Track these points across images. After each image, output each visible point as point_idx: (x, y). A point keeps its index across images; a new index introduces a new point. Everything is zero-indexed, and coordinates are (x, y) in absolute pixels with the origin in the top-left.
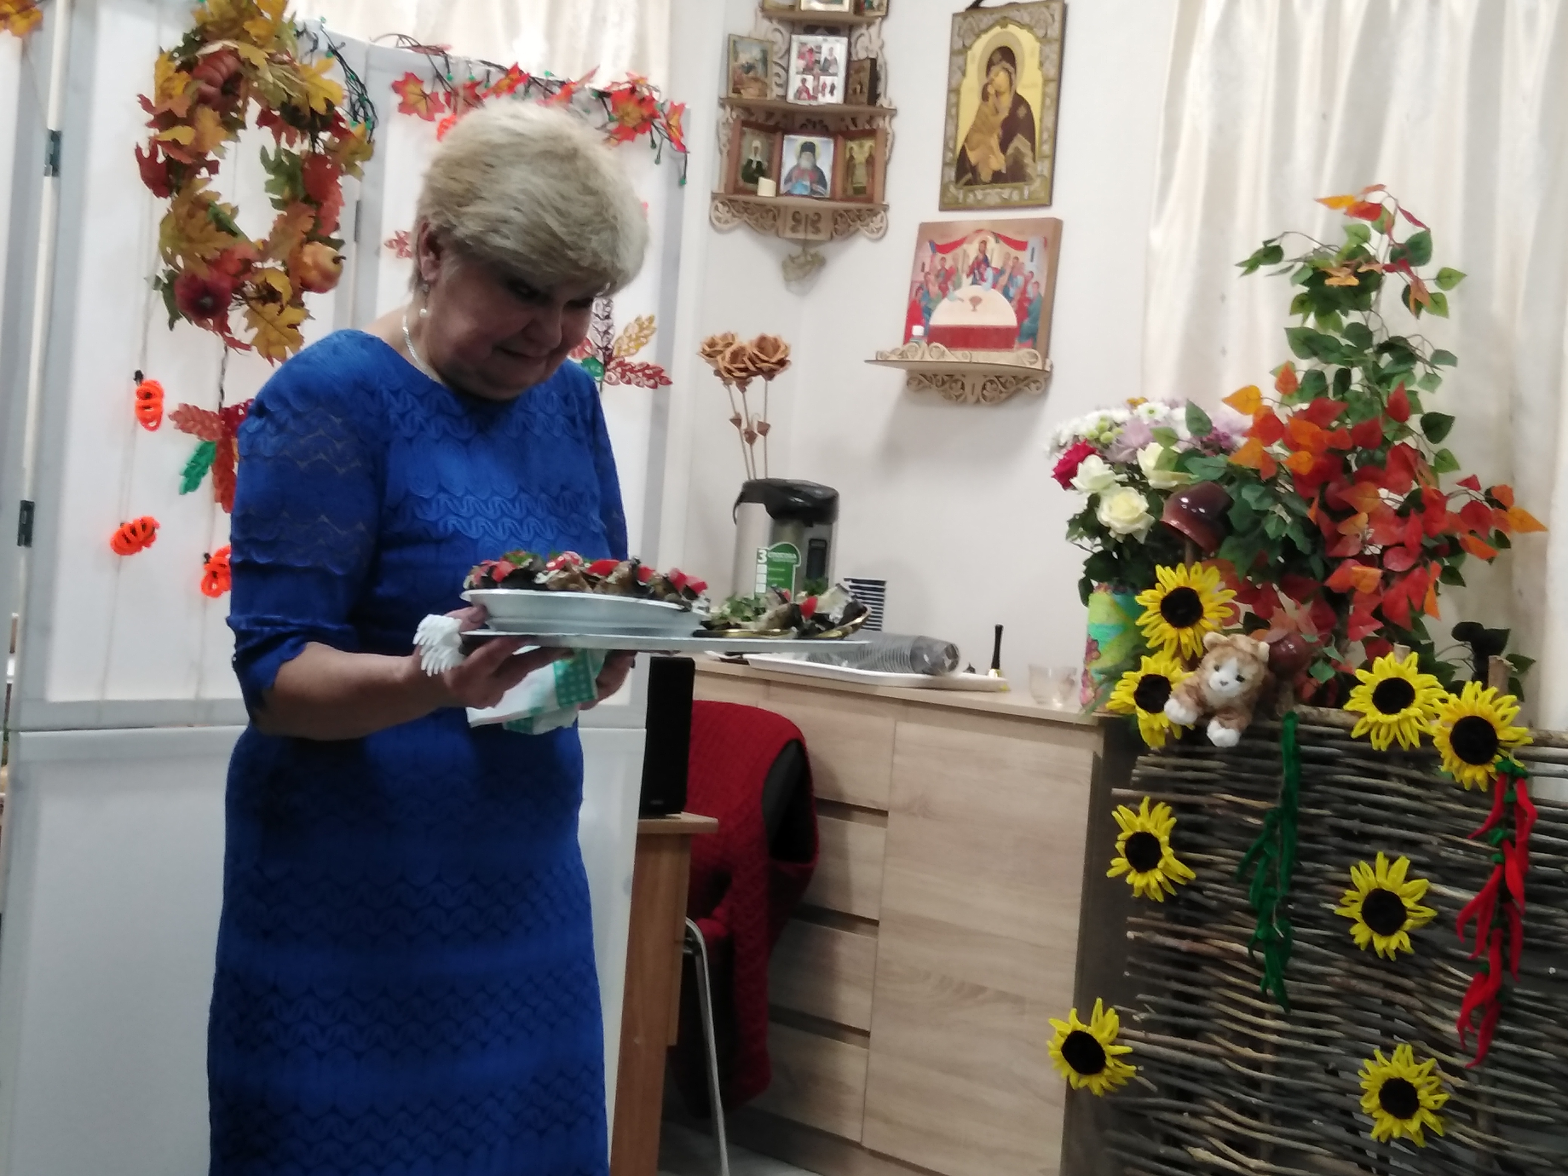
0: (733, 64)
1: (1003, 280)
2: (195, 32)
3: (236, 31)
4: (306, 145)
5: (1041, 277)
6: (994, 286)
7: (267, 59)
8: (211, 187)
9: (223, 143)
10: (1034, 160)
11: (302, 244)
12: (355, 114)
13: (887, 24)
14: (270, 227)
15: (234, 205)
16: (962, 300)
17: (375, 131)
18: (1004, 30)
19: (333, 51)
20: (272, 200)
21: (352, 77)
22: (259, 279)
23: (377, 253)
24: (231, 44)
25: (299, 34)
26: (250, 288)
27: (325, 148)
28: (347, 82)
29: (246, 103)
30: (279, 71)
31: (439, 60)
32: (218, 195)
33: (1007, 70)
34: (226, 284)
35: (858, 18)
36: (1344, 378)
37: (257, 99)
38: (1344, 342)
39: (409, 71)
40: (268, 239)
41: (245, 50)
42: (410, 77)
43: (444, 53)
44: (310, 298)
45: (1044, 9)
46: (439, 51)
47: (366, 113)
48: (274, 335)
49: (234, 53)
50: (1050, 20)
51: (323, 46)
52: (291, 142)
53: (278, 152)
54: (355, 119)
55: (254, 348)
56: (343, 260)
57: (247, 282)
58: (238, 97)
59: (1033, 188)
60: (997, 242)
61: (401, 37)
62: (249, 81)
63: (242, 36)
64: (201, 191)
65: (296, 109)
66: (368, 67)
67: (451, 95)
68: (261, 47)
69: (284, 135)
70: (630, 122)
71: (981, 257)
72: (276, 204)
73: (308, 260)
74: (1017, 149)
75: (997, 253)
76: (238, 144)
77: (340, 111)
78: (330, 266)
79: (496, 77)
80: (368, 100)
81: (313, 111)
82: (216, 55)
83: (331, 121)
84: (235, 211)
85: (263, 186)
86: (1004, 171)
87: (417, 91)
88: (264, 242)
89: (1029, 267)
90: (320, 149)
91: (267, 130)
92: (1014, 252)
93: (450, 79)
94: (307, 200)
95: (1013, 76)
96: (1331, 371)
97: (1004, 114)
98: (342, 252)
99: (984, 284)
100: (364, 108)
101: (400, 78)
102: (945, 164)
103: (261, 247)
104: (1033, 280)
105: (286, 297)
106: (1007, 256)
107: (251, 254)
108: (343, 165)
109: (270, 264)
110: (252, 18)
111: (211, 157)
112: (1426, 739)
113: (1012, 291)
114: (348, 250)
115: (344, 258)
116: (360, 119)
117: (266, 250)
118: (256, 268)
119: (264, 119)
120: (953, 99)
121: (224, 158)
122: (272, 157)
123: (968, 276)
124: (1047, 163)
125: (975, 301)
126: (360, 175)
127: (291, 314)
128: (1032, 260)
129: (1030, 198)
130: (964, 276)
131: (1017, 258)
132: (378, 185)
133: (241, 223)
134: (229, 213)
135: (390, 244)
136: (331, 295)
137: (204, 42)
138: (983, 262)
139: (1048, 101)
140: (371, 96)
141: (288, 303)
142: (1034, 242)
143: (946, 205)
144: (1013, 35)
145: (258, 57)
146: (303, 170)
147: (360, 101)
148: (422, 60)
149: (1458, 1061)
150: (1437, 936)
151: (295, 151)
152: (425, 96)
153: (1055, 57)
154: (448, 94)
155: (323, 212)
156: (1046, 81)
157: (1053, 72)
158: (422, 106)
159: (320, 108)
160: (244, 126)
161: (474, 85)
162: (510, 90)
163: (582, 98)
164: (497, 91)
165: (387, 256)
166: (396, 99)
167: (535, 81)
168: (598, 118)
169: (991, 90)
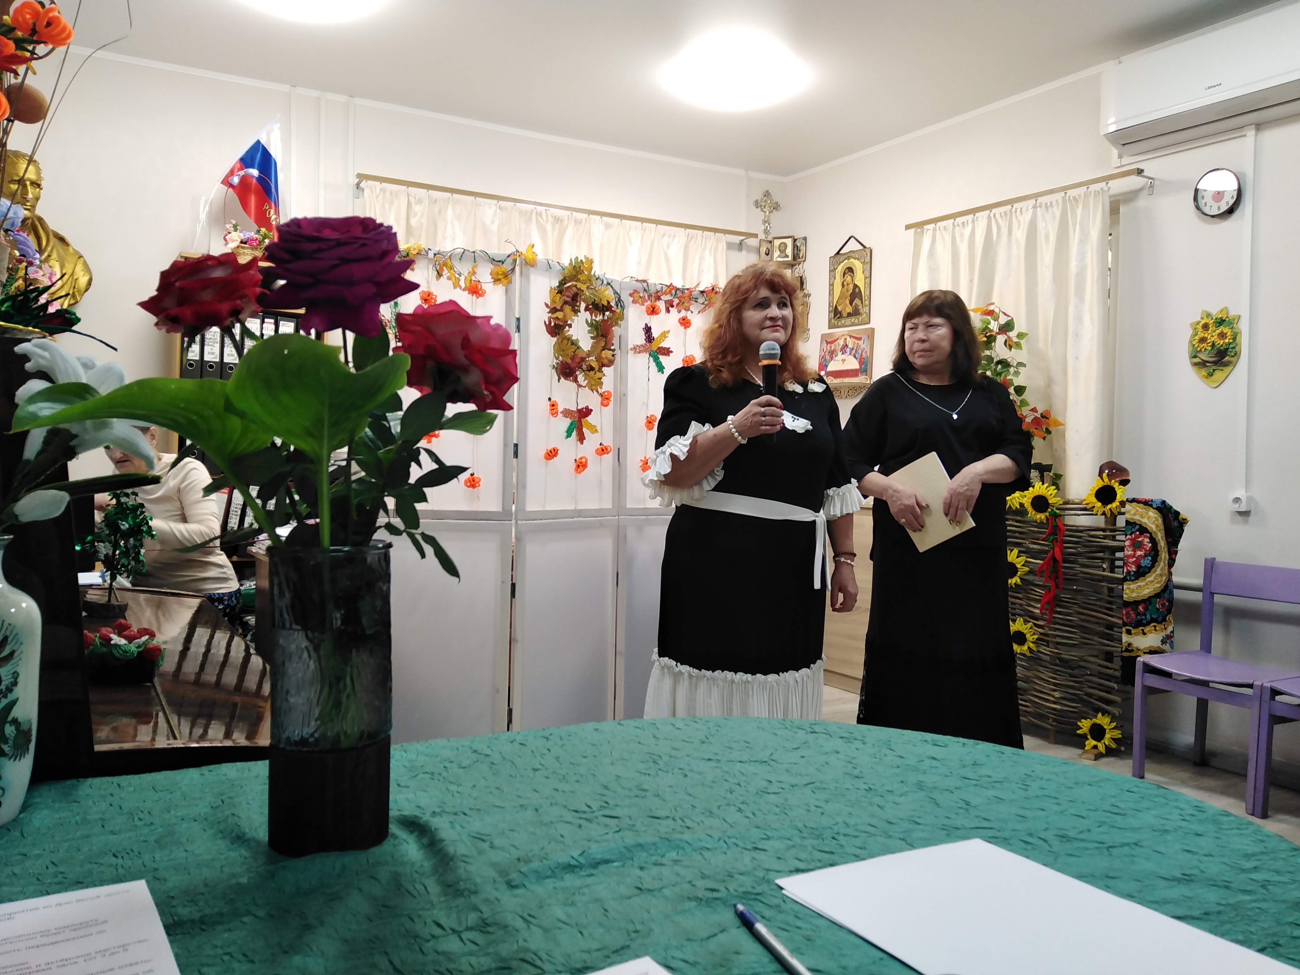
1: (853, 352)
2: (562, 280)
3: (575, 279)
4: (601, 317)
5: (867, 350)
6: (850, 354)
7: (586, 288)
8: (570, 333)
9: (573, 318)
10: (863, 308)
11: (601, 351)
12: (617, 305)
14: (590, 345)
15: (578, 339)
17: (624, 310)
19: (609, 284)
20: (590, 336)
21: (615, 292)
22: (587, 363)
23: (628, 352)
24: (574, 283)
25: (597, 279)
26: (584, 367)
27: (608, 318)
28: (614, 294)
29: (580, 303)
30: (591, 291)
31: (645, 285)
32: (572, 335)
33: (851, 275)
34: (576, 365)
37: (584, 302)
39: (635, 289)
40: (590, 350)
41: (579, 285)
42: (635, 291)
43: (646, 281)
44: (605, 369)
47: (621, 305)
48: (593, 383)
49: (575, 286)
50: (866, 255)
51: (605, 282)
53: (592, 320)
54: (617, 307)
55: (587, 388)
57: (583, 365)
58: (577, 302)
61: (632, 277)
62: (581, 296)
63: (578, 280)
64: (566, 335)
65: (597, 304)
66: (621, 288)
68: (584, 283)
69: (594, 314)
71: (845, 344)
72: (592, 338)
73: (603, 356)
74: (857, 304)
76: (578, 318)
77: (612, 304)
78: (612, 358)
79: (665, 288)
80: (621, 300)
81: (603, 305)
82: (569, 287)
83: (608, 308)
85: (587, 332)
86: (852, 313)
87: (638, 296)
89: (863, 346)
90: (606, 318)
91: (588, 313)
92: (857, 341)
93: (649, 291)
94: (602, 336)
95: (853, 277)
97: (851, 291)
98: (615, 353)
99: (846, 354)
100: (620, 303)
101: (632, 292)
102: (829, 312)
104: (865, 351)
105: (597, 369)
107: (584, 355)
108: (614, 323)
110: (581, 273)
111: (569, 322)
112: (1022, 505)
113: (857, 356)
114: (618, 352)
115: (616, 356)
116: (619, 307)
117: (589, 353)
118: (586, 360)
119: (587, 309)
120: (831, 289)
121: (573, 323)
122: (590, 322)
123: (840, 351)
126: (620, 326)
127: (599, 375)
131: (858, 344)
132: (627, 329)
133: (580, 344)
134: (576, 341)
135: (631, 350)
136: (612, 368)
137: (565, 283)
138: (845, 346)
140: (622, 298)
141: (598, 371)
143: (830, 328)
145: (584, 287)
146: (601, 326)
147: (619, 301)
148: (639, 285)
149: (1041, 623)
150: (1030, 577)
151: (597, 319)
152: (641, 297)
153: (869, 269)
154: (649, 296)
155: (608, 339)
156: (866, 278)
157: (868, 275)
158: (640, 301)
159: (606, 304)
160: (580, 311)
161: (658, 291)
162: (670, 292)
163: (695, 294)
164: (666, 293)
165: (631, 354)
166: (631, 299)
167: (678, 289)
168: (701, 300)
169: (845, 283)
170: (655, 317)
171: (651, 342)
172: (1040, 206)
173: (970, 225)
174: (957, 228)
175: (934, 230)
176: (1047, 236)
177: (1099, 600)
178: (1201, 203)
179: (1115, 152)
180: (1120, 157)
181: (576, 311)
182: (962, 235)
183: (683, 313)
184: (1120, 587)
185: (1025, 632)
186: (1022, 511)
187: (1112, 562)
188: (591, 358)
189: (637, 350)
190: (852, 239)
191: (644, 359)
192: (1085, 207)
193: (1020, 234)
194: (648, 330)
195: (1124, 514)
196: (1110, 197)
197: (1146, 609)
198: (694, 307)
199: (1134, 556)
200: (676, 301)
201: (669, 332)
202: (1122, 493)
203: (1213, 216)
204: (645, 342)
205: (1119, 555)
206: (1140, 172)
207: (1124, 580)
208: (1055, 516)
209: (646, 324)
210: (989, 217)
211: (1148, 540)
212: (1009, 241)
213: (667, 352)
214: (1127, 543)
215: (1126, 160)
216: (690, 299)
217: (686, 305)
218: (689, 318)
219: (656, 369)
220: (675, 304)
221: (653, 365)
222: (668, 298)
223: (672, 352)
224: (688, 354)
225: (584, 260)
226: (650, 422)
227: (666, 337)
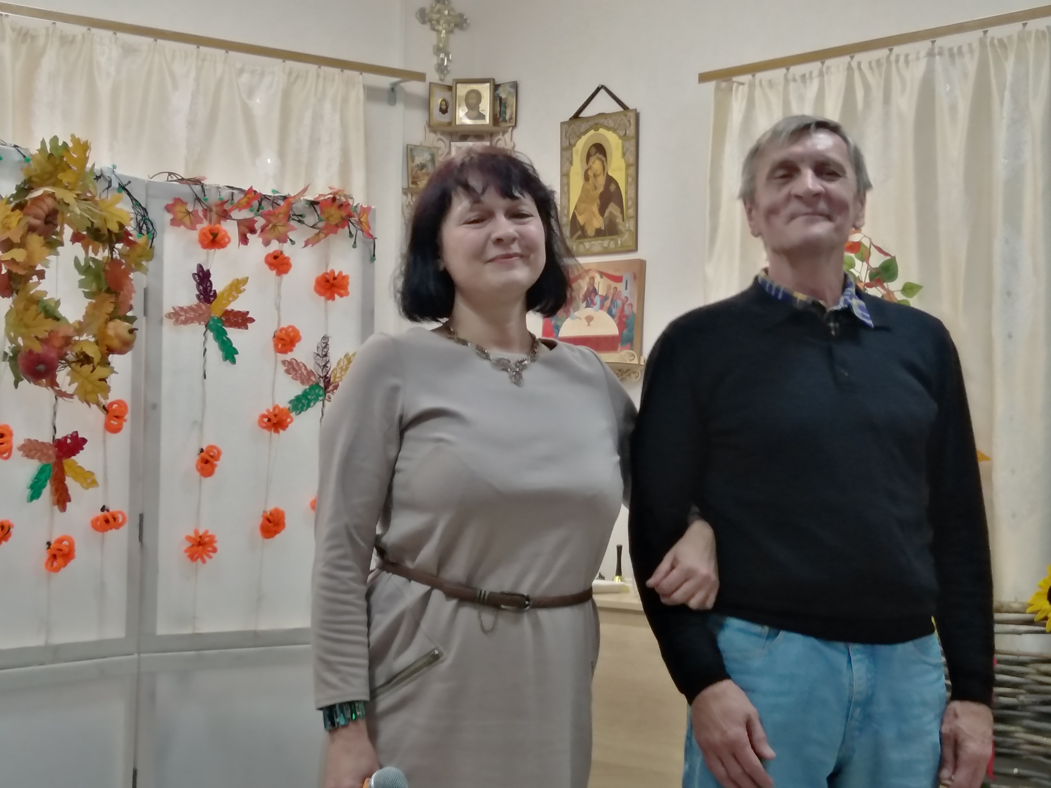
0: (411, 165)
1: (608, 303)
2: (24, 183)
3: (53, 180)
4: (107, 253)
5: (633, 300)
6: (601, 308)
7: (75, 198)
8: (40, 288)
9: (47, 258)
10: (623, 220)
11: (106, 322)
12: (140, 230)
13: (515, 131)
14: (83, 312)
15: (56, 299)
16: (580, 319)
17: (154, 240)
18: (597, 132)
19: (123, 188)
20: (84, 292)
21: (136, 203)
22: (77, 349)
23: (161, 322)
24: (49, 189)
25: (98, 178)
26: (70, 356)
27: (120, 254)
28: (133, 207)
29: (62, 228)
30: (85, 205)
31: (197, 188)
32: (45, 293)
33: (600, 159)
34: (53, 355)
35: (496, 129)
37: (70, 225)
39: (177, 197)
40: (82, 320)
41: (60, 193)
42: (178, 201)
43: (201, 183)
44: (114, 359)
45: (623, 117)
46: (197, 182)
47: (148, 228)
48: (89, 387)
49: (52, 195)
50: (628, 124)
51: (115, 184)
52: (95, 253)
53: (87, 259)
54: (140, 232)
55: (76, 397)
56: (136, 331)
57: (68, 352)
58: (56, 226)
59: (623, 239)
60: (601, 277)
61: (170, 174)
62: (63, 213)
63: (57, 183)
64: (32, 292)
65: (98, 230)
66: (147, 196)
67: (209, 211)
68: (71, 190)
69: (91, 247)
70: (334, 221)
71: (591, 288)
72: (87, 295)
73: (111, 332)
74: (611, 213)
75: (602, 285)
76: (58, 256)
77: (129, 229)
78: (127, 336)
79: (238, 196)
80: (149, 219)
81: (109, 231)
82: (39, 198)
83: (123, 236)
84: (58, 303)
85: (77, 284)
86: (603, 228)
87: (183, 210)
88: (80, 323)
89: (625, 293)
90: (116, 255)
91: (78, 245)
92: (614, 284)
93: (206, 200)
94: (108, 291)
95: (605, 163)
97: (601, 189)
98: (134, 326)
99: (595, 307)
100: (146, 225)
101: (170, 202)
103: (78, 326)
104: (628, 303)
105: (96, 360)
106: (609, 287)
107: (70, 332)
108: (133, 265)
109: (84, 337)
110: (64, 171)
111: (39, 267)
113: (614, 311)
114: (140, 323)
115: (137, 329)
116: (144, 232)
117: (80, 328)
118: (75, 340)
119: (76, 238)
120: (565, 181)
121: (47, 267)
122: (83, 263)
123: (583, 302)
124: (632, 222)
125: (589, 319)
126: (145, 271)
127: (100, 371)
128: (626, 289)
129: (622, 246)
130: (581, 302)
131: (616, 288)
132: (159, 276)
133: (63, 311)
134: (53, 305)
135: (169, 317)
136: (129, 355)
137: (30, 190)
138: (593, 291)
139: (630, 180)
140: (151, 216)
141: (98, 364)
142: (627, 276)
144: (603, 136)
145: (69, 197)
146: (105, 271)
147: (144, 221)
148: (185, 188)
151: (99, 257)
152: (189, 213)
153: (633, 149)
154: (205, 211)
155: (121, 298)
156: (628, 166)
157: (632, 159)
158: (187, 220)
159: (115, 228)
160: (62, 244)
161: (223, 203)
162: (248, 205)
163: (299, 207)
164: (239, 207)
165: (168, 326)
166: (169, 217)
167: (265, 197)
168: (311, 219)
169: (590, 173)
170: (218, 253)
171: (210, 302)
172: (940, 54)
173: (816, 81)
174: (792, 85)
175: (752, 86)
176: (953, 109)
181: (54, 245)
182: (801, 98)
183: (275, 246)
189: (180, 316)
190: (602, 91)
191: (195, 335)
193: (905, 101)
194: (203, 278)
198: (298, 234)
200: (260, 222)
201: (245, 281)
204: (195, 301)
209: (200, 267)
210: (849, 68)
213: (242, 320)
216: (289, 218)
217: (281, 229)
218: (286, 254)
219: (220, 354)
220: (258, 226)
221: (213, 346)
222: (245, 214)
223: (252, 320)
224: (284, 325)
225: (70, 145)
226: (207, 462)
227: (240, 292)
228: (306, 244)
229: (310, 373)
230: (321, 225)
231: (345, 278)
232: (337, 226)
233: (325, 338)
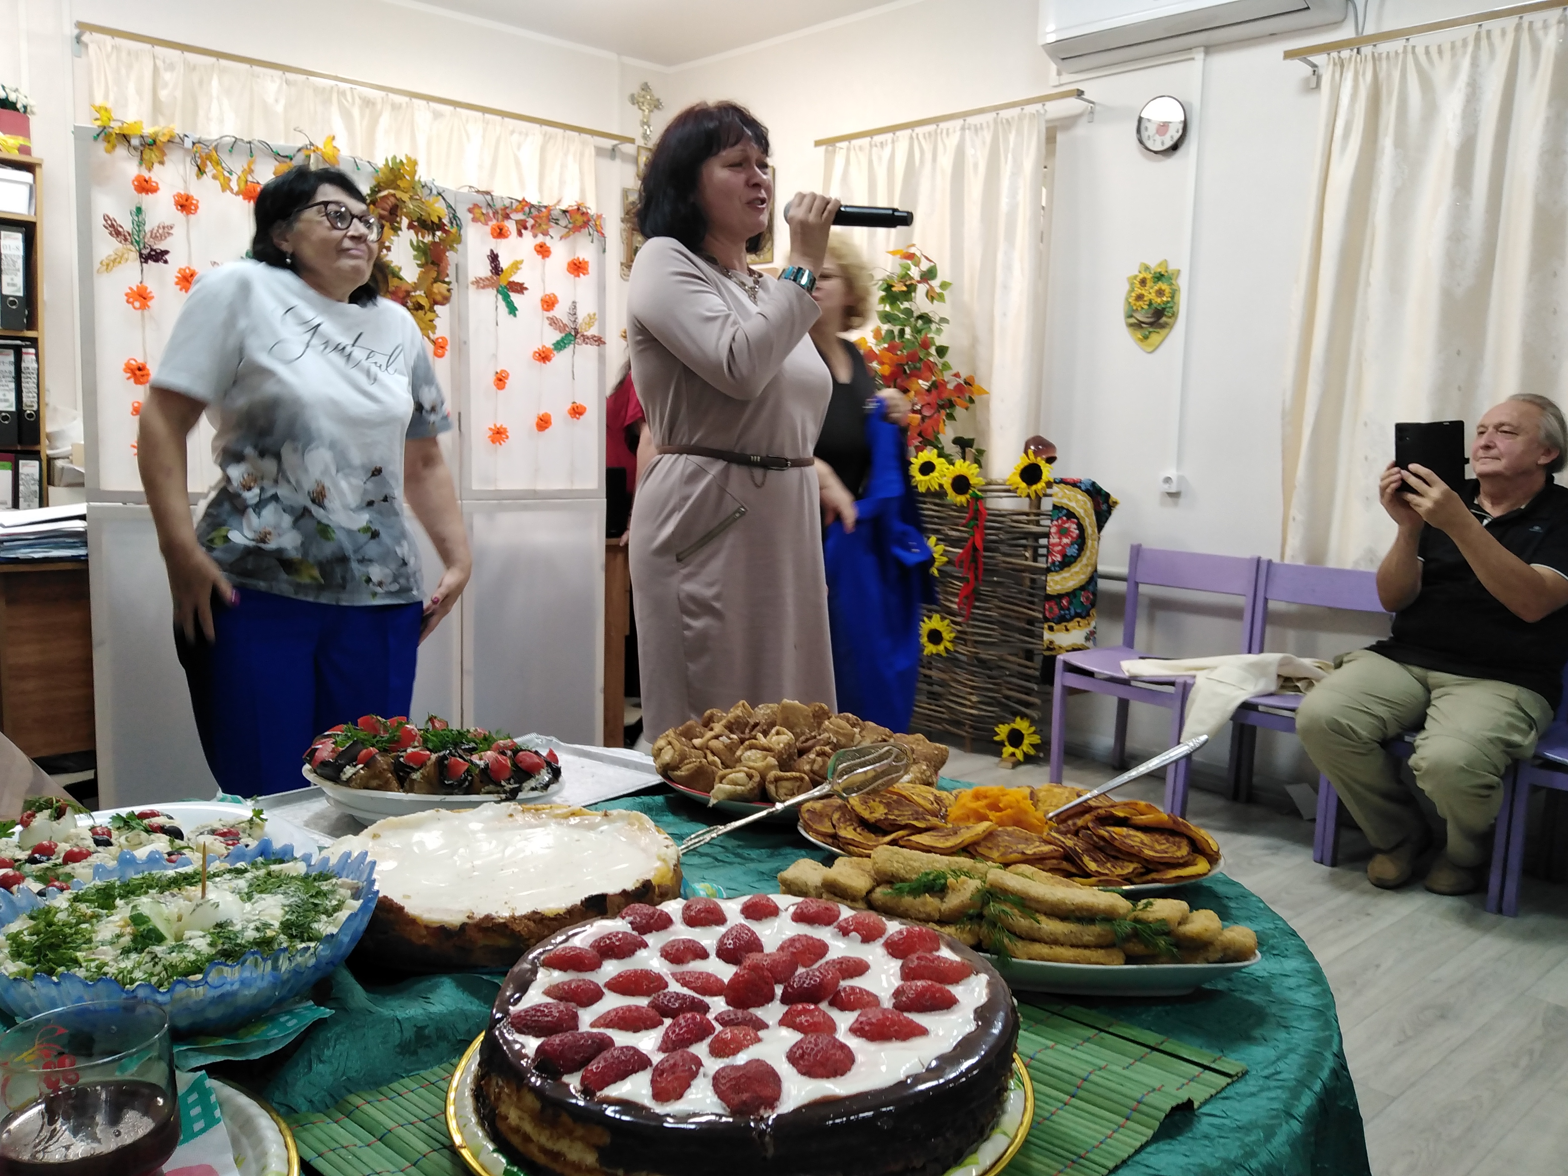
0: (626, 202)
2: (375, 187)
3: (394, 185)
4: (431, 238)
7: (409, 198)
8: (388, 258)
9: (392, 238)
11: (432, 284)
12: (452, 223)
14: (417, 276)
15: (399, 266)
17: (461, 230)
19: (439, 194)
20: (417, 263)
21: (449, 206)
22: (414, 300)
23: (467, 287)
24: (392, 191)
25: (423, 186)
27: (439, 239)
28: (447, 208)
29: (401, 219)
30: (415, 203)
31: (489, 198)
32: (392, 261)
36: (902, 332)
37: (406, 217)
38: (902, 316)
39: (475, 203)
40: (416, 282)
41: (399, 194)
42: (476, 206)
43: (491, 194)
44: (438, 308)
46: (488, 193)
47: (457, 223)
49: (394, 195)
51: (435, 192)
52: (423, 237)
53: (418, 241)
54: (452, 225)
57: (408, 301)
58: (397, 216)
61: (471, 187)
62: (401, 208)
63: (397, 187)
65: (425, 221)
66: (456, 201)
67: (495, 213)
68: (406, 192)
69: (420, 234)
70: (579, 224)
72: (419, 266)
73: (435, 290)
76: (399, 238)
77: (445, 222)
78: (446, 293)
79: (515, 204)
80: (457, 217)
81: (432, 222)
82: (385, 197)
83: (440, 226)
84: (400, 269)
85: (412, 257)
87: (480, 212)
90: (437, 240)
91: (412, 231)
93: (494, 206)
94: (433, 263)
96: (896, 329)
98: (451, 287)
100: (457, 220)
101: (471, 206)
103: (414, 285)
105: (427, 308)
107: (409, 288)
108: (448, 247)
110: (401, 179)
112: (941, 486)
114: (454, 286)
115: (452, 290)
116: (454, 225)
117: (416, 286)
118: (412, 295)
119: (410, 226)
122: (414, 243)
126: (456, 251)
127: (430, 315)
132: (465, 255)
133: (403, 274)
134: (397, 270)
135: (473, 283)
136: (448, 306)
137: (380, 191)
140: (458, 215)
141: (429, 311)
145: (405, 197)
146: (430, 249)
147: (454, 218)
148: (481, 197)
149: (959, 619)
150: (949, 568)
151: (426, 241)
152: (483, 214)
155: (441, 269)
158: (482, 219)
159: (436, 220)
160: (400, 229)
161: (506, 208)
162: (522, 210)
163: (556, 213)
164: (516, 211)
165: (472, 289)
166: (471, 216)
167: (533, 206)
168: (563, 222)
170: (503, 242)
171: (498, 275)
172: (969, 129)
173: (890, 146)
174: (874, 149)
175: (848, 149)
176: (976, 165)
177: (1021, 592)
178: (1145, 135)
179: (1053, 67)
180: (1059, 73)
181: (396, 230)
182: (880, 158)
183: (540, 239)
184: (1043, 578)
185: (941, 629)
186: (940, 493)
187: (1035, 549)
188: (418, 293)
189: (480, 283)
191: (490, 296)
192: (1019, 132)
193: (946, 161)
194: (494, 258)
195: (1051, 496)
196: (1047, 121)
197: (1070, 603)
198: (555, 231)
199: (1059, 544)
200: (530, 222)
201: (521, 262)
202: (1048, 472)
203: (1156, 152)
204: (489, 274)
205: (1043, 541)
206: (1080, 94)
207: (1048, 570)
208: (976, 499)
209: (492, 251)
210: (911, 138)
211: (1075, 526)
212: (934, 169)
213: (520, 288)
214: (1053, 530)
215: (1066, 78)
216: (549, 220)
217: (544, 227)
218: (548, 245)
219: (506, 310)
220: (529, 225)
221: (502, 304)
222: (520, 216)
223: (526, 289)
224: (548, 292)
225: (405, 161)
226: (500, 380)
227: (518, 269)
228: (561, 238)
229: (565, 325)
230: (570, 226)
231: (586, 263)
232: (581, 227)
233: (574, 302)
